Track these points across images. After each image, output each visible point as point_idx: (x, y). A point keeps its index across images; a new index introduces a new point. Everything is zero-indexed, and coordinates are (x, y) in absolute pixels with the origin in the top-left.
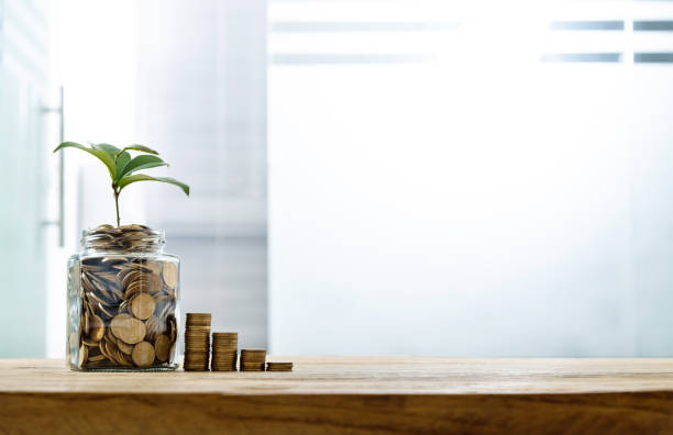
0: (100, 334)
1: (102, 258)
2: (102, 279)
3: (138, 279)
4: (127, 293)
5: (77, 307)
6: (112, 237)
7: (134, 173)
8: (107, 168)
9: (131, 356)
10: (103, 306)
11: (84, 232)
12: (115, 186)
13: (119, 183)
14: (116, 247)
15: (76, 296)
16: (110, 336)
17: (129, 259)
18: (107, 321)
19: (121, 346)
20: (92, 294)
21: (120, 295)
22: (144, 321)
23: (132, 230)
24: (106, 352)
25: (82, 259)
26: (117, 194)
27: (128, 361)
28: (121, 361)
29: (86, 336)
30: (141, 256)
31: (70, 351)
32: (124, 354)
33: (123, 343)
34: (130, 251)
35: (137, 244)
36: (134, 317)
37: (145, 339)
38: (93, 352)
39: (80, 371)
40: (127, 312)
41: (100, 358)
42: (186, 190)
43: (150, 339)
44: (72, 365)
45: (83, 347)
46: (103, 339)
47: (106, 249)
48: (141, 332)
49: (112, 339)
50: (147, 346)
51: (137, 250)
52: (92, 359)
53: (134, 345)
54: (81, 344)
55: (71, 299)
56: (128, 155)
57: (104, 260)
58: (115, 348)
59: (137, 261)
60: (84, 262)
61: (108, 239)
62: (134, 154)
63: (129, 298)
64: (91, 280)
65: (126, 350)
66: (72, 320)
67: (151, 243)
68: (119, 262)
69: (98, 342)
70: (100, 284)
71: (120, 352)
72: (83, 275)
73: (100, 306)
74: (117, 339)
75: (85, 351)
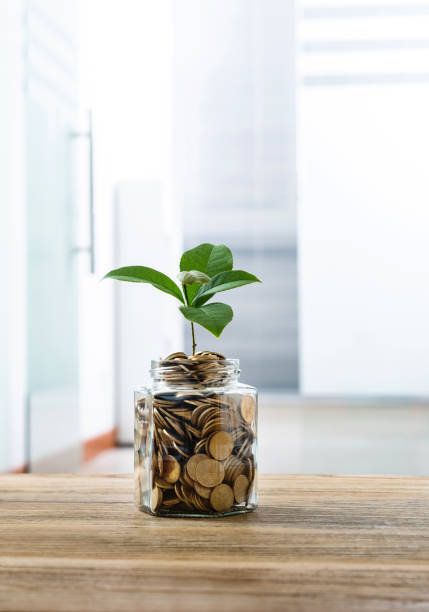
0: (174, 475)
1: (173, 394)
2: (176, 416)
3: (215, 417)
4: (204, 431)
6: (187, 370)
9: (209, 500)
10: (177, 444)
11: (153, 362)
14: (191, 380)
16: (186, 477)
17: (206, 394)
18: (183, 462)
19: (198, 489)
20: (165, 431)
21: (196, 433)
22: (221, 461)
24: (182, 495)
25: (154, 393)
27: (206, 505)
28: (198, 504)
29: (159, 475)
30: (216, 390)
32: (201, 498)
33: (200, 485)
34: (206, 386)
36: (212, 457)
37: (223, 482)
38: (166, 494)
39: (154, 515)
40: (203, 451)
41: (176, 501)
43: (229, 480)
44: (143, 506)
45: (156, 489)
46: (178, 483)
48: (219, 473)
49: (189, 481)
50: (225, 488)
51: (210, 385)
52: (166, 503)
53: (212, 489)
54: (154, 486)
57: (179, 396)
58: (191, 490)
59: (213, 396)
60: (156, 397)
63: (206, 436)
64: (163, 416)
65: (204, 494)
67: (225, 375)
68: (194, 398)
69: (173, 484)
70: (174, 421)
71: (198, 495)
72: (155, 410)
73: (175, 445)
74: (193, 481)
75: (159, 494)
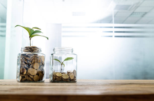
0: (25, 73)
1: (26, 54)
3: (35, 59)
4: (32, 62)
5: (19, 66)
7: (35, 34)
8: (28, 33)
9: (33, 78)
11: (22, 48)
12: (30, 37)
13: (31, 36)
14: (30, 51)
15: (19, 63)
16: (28, 73)
17: (33, 54)
18: (27, 69)
20: (23, 63)
21: (30, 63)
22: (36, 70)
23: (34, 47)
24: (27, 77)
25: (21, 54)
26: (30, 39)
27: (32, 80)
28: (30, 79)
29: (21, 73)
30: (36, 53)
31: (17, 77)
33: (31, 75)
34: (33, 52)
35: (35, 51)
36: (34, 69)
37: (37, 74)
38: (23, 77)
39: (20, 82)
40: (32, 67)
41: (25, 79)
42: (48, 38)
43: (38, 74)
44: (18, 81)
45: (21, 76)
46: (26, 75)
47: (27, 52)
48: (36, 72)
49: (28, 74)
50: (37, 76)
51: (35, 52)
52: (23, 79)
53: (34, 76)
54: (20, 75)
55: (18, 64)
56: (33, 30)
57: (27, 54)
58: (29, 76)
59: (35, 55)
61: (28, 49)
62: (35, 30)
63: (33, 64)
64: (23, 59)
65: (32, 77)
66: (18, 70)
67: (38, 51)
68: (31, 55)
69: (25, 75)
70: (26, 60)
71: (30, 77)
72: (21, 58)
73: (25, 66)
74: (29, 74)
75: (21, 77)
